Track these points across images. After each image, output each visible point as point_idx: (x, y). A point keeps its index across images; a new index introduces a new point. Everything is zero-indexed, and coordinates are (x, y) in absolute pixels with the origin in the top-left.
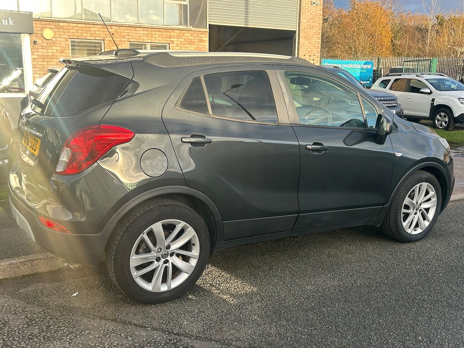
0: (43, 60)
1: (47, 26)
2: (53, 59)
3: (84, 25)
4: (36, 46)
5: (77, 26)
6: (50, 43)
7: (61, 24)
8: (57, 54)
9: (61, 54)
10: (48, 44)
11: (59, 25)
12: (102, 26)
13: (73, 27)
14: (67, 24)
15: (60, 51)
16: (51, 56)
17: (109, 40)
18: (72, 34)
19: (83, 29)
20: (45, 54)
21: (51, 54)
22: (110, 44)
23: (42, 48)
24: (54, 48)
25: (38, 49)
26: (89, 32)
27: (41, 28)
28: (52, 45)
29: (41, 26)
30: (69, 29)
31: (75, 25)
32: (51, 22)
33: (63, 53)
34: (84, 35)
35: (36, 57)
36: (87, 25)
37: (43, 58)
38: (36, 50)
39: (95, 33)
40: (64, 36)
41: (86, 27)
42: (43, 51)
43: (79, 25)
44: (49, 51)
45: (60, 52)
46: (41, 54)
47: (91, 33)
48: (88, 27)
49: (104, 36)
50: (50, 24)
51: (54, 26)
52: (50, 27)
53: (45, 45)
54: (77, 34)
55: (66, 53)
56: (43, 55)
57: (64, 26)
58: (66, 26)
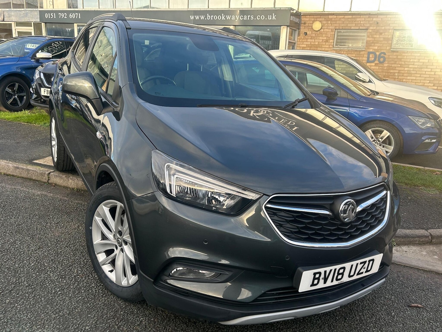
0: (310, 48)
1: (318, 19)
2: (318, 48)
3: (350, 17)
4: (307, 37)
5: (344, 18)
6: (318, 34)
7: (330, 17)
8: (322, 43)
9: (326, 44)
10: (317, 35)
11: (328, 18)
12: (368, 16)
13: (340, 18)
14: (335, 17)
15: (325, 40)
16: (317, 45)
17: (372, 29)
18: (338, 25)
19: (349, 20)
20: (312, 43)
21: (317, 43)
22: (373, 33)
23: (311, 39)
24: (320, 38)
25: (307, 39)
26: (355, 23)
27: (313, 21)
28: (319, 36)
29: (313, 19)
30: (336, 21)
31: (343, 16)
32: (322, 16)
33: (328, 42)
34: (349, 25)
35: (305, 46)
36: (354, 16)
37: (310, 47)
38: (306, 40)
39: (360, 23)
40: (331, 28)
41: (352, 18)
42: (311, 40)
43: (346, 17)
44: (316, 41)
45: (325, 42)
46: (309, 43)
47: (356, 23)
48: (354, 18)
49: (368, 25)
50: (321, 18)
51: (324, 19)
52: (321, 19)
53: (314, 35)
54: (343, 25)
55: (330, 42)
56: (310, 44)
57: (332, 18)
58: (334, 18)
